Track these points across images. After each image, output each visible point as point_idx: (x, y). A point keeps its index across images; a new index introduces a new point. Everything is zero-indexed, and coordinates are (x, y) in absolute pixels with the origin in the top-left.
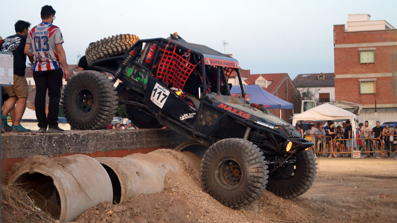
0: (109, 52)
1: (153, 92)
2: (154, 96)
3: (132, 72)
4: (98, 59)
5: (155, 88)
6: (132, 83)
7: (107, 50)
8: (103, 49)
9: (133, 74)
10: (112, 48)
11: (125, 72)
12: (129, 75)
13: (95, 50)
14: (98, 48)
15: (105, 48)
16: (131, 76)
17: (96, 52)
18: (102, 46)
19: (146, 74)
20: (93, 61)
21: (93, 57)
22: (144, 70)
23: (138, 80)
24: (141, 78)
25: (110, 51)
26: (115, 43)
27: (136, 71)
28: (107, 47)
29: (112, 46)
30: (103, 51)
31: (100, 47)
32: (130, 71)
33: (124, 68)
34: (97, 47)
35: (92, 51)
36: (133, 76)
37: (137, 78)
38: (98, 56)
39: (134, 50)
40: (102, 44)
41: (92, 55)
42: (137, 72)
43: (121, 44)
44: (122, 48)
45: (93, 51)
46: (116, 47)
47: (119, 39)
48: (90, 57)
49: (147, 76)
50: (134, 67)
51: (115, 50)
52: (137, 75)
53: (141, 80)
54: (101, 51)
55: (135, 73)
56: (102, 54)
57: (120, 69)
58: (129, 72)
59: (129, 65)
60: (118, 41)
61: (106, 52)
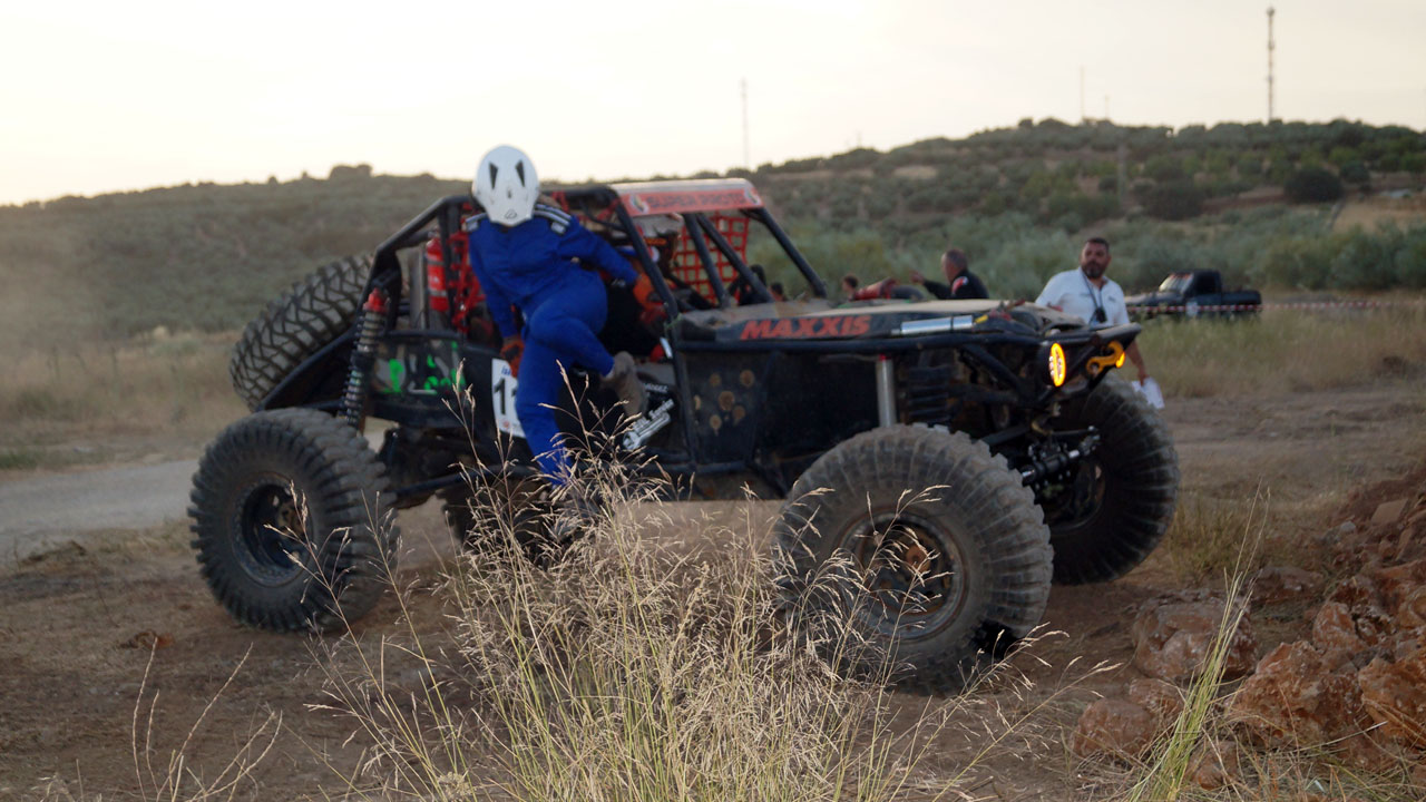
0: (300, 344)
1: (497, 397)
2: (503, 411)
3: (402, 369)
4: (276, 380)
5: (496, 381)
6: (420, 406)
7: (293, 338)
8: (278, 340)
9: (410, 376)
10: (305, 326)
11: (383, 384)
12: (397, 388)
13: (252, 356)
14: (261, 344)
15: (285, 334)
16: (405, 387)
17: (259, 364)
18: (272, 332)
19: (449, 351)
20: (263, 397)
21: (256, 386)
22: (436, 344)
23: (433, 388)
24: (440, 376)
25: (305, 337)
26: (311, 304)
27: (413, 360)
28: (290, 328)
29: (304, 317)
30: (279, 349)
31: (266, 339)
32: (396, 371)
33: (367, 365)
34: (257, 344)
35: (246, 367)
36: (413, 384)
37: (427, 386)
38: (271, 372)
39: (375, 292)
40: (269, 325)
41: (250, 380)
42: (418, 365)
43: (333, 297)
44: (341, 312)
45: (250, 364)
46: (319, 315)
47: (319, 284)
48: (249, 391)
49: (455, 356)
50: (401, 351)
51: (319, 325)
52: (423, 373)
53: (443, 382)
54: (273, 352)
55: (413, 368)
56: (281, 361)
57: (354, 373)
58: (392, 377)
59: (382, 349)
60: (320, 294)
61: (291, 348)
